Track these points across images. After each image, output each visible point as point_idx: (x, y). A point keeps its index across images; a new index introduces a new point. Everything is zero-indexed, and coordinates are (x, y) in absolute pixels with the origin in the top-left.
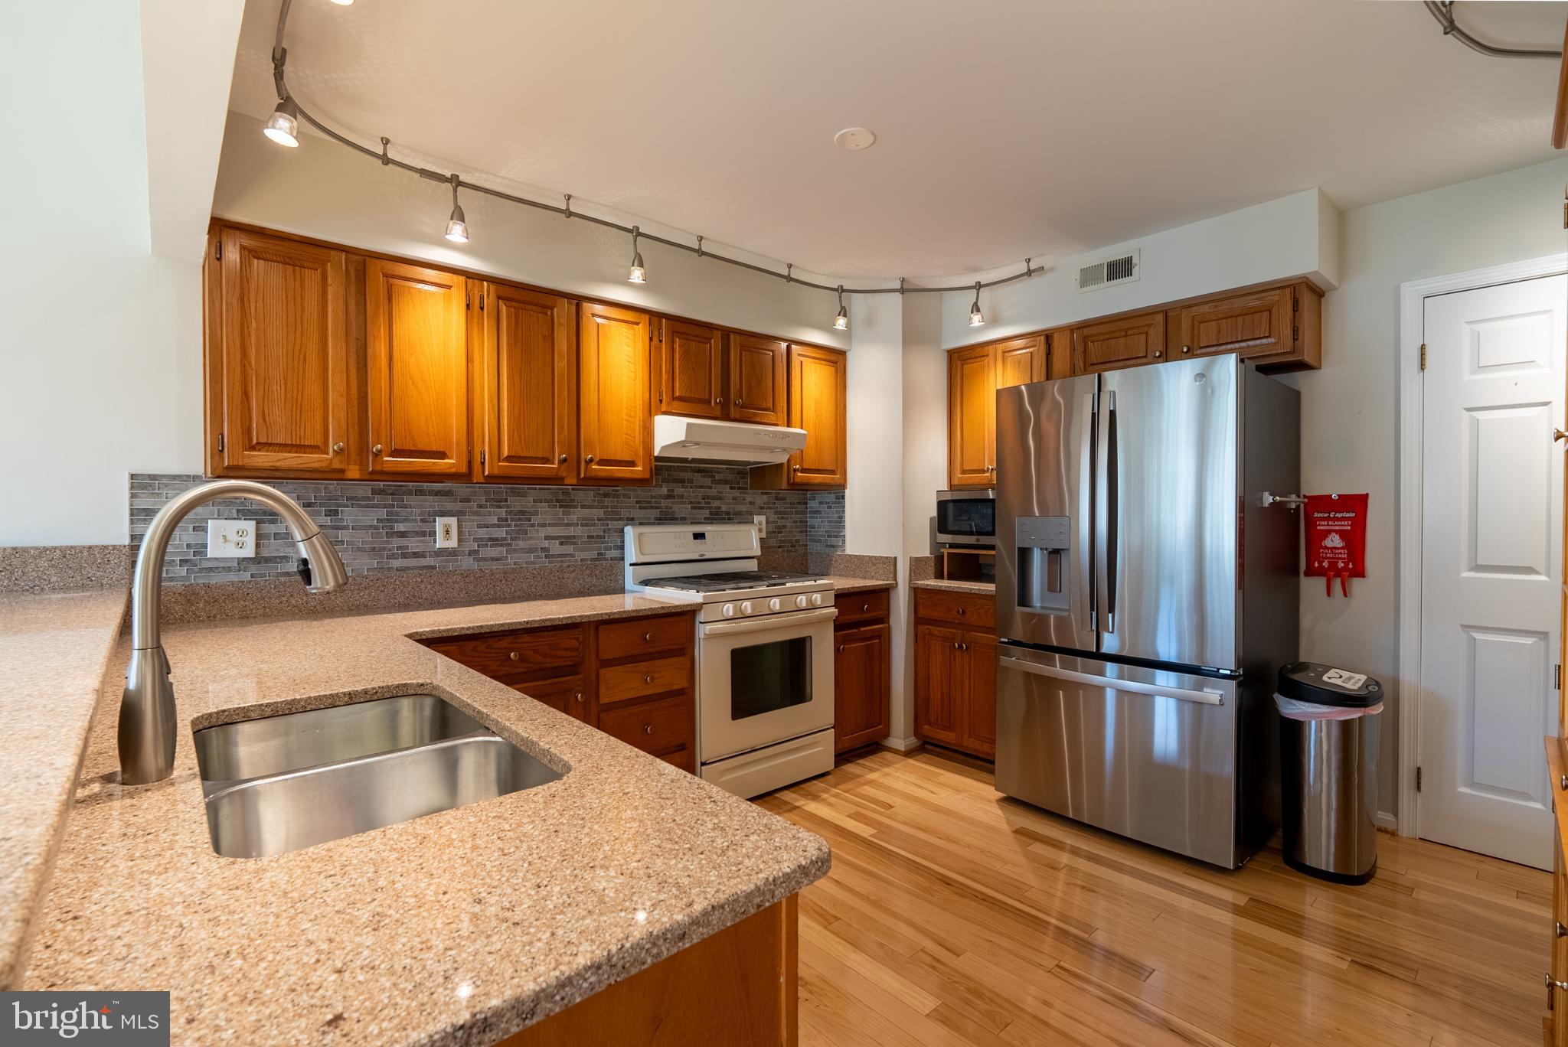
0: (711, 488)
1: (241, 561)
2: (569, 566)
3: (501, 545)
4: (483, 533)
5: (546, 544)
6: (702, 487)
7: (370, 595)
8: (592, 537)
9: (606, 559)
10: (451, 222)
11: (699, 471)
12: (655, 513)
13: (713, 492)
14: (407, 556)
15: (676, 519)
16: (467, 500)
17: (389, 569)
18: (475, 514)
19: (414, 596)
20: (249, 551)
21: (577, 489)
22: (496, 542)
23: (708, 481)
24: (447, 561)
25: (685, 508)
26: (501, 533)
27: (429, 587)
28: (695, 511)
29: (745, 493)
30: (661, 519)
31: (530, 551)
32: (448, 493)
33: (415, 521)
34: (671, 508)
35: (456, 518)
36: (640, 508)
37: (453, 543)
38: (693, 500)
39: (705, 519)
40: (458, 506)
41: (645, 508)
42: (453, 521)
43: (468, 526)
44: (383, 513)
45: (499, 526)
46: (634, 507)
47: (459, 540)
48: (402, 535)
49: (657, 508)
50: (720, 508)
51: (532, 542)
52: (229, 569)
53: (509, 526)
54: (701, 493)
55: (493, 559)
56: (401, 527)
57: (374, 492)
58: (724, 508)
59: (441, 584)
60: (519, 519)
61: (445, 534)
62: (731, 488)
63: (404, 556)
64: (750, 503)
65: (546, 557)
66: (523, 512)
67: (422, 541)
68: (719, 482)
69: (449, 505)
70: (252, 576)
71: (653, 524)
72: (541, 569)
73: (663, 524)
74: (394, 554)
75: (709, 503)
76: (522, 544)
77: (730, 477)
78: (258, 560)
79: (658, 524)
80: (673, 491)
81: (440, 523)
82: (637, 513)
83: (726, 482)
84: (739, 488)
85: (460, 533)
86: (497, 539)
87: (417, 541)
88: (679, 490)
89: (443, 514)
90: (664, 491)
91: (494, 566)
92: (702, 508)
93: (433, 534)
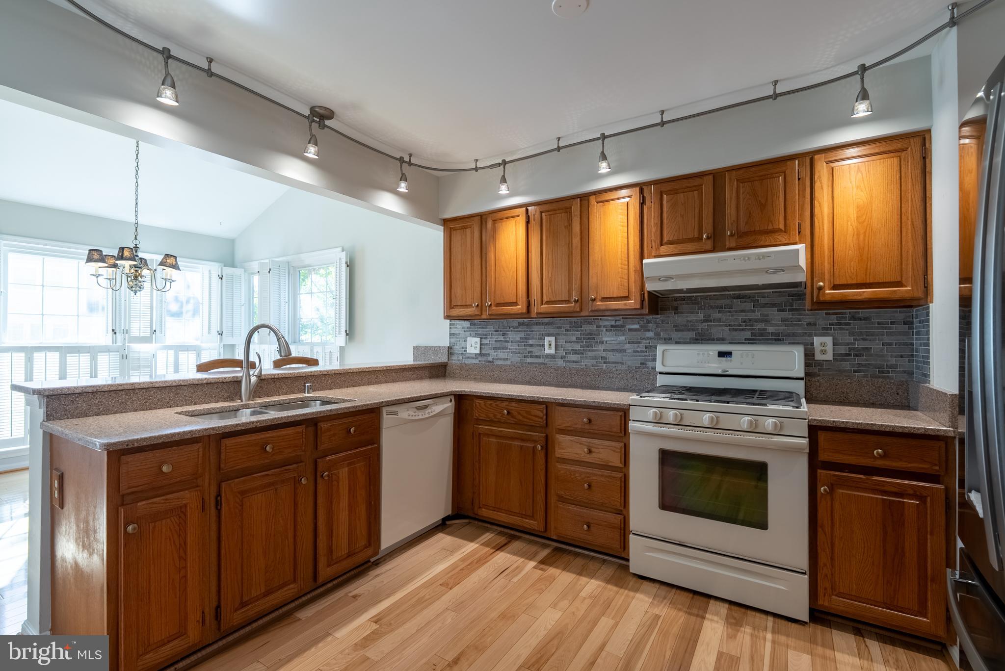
0: (754, 311)
1: (476, 355)
2: (617, 370)
3: (578, 354)
4: (568, 346)
5: (604, 355)
6: (742, 311)
7: (515, 375)
8: (638, 352)
9: (648, 368)
10: (500, 185)
11: (739, 297)
12: (692, 334)
13: (757, 315)
14: (533, 357)
15: (713, 339)
16: (561, 327)
17: (526, 363)
18: (565, 335)
19: (533, 378)
20: (478, 351)
21: (626, 318)
22: (575, 352)
23: (749, 305)
24: (551, 361)
25: (723, 330)
26: (577, 347)
27: (540, 374)
28: (735, 333)
29: (800, 315)
30: (697, 339)
31: (595, 358)
32: (551, 324)
33: (536, 339)
34: (708, 330)
35: (554, 337)
36: (677, 330)
37: (553, 351)
38: (732, 323)
39: (746, 339)
40: (556, 331)
41: (682, 330)
42: (553, 339)
43: (562, 341)
44: (523, 335)
45: (577, 342)
46: (672, 330)
47: (556, 350)
48: (531, 346)
49: (693, 330)
50: (765, 329)
51: (596, 353)
52: (473, 358)
53: (582, 342)
54: (741, 317)
55: (574, 362)
56: (531, 342)
57: (520, 324)
58: (771, 330)
59: (545, 373)
60: (589, 338)
61: (549, 346)
62: (779, 310)
63: (532, 357)
64: (809, 324)
65: (604, 363)
66: (591, 334)
67: (540, 350)
68: (765, 305)
69: (551, 330)
70: (479, 361)
71: (690, 343)
72: (598, 370)
73: (699, 343)
74: (527, 355)
75: (752, 325)
76: (590, 354)
77: (778, 300)
78: (481, 354)
79: (693, 343)
80: (710, 316)
81: (547, 339)
82: (676, 335)
83: (773, 305)
84: (790, 310)
85: (556, 346)
86: (576, 350)
87: (538, 350)
88: (716, 315)
89: (549, 335)
90: (701, 316)
91: (574, 365)
92: (743, 330)
93: (543, 346)
